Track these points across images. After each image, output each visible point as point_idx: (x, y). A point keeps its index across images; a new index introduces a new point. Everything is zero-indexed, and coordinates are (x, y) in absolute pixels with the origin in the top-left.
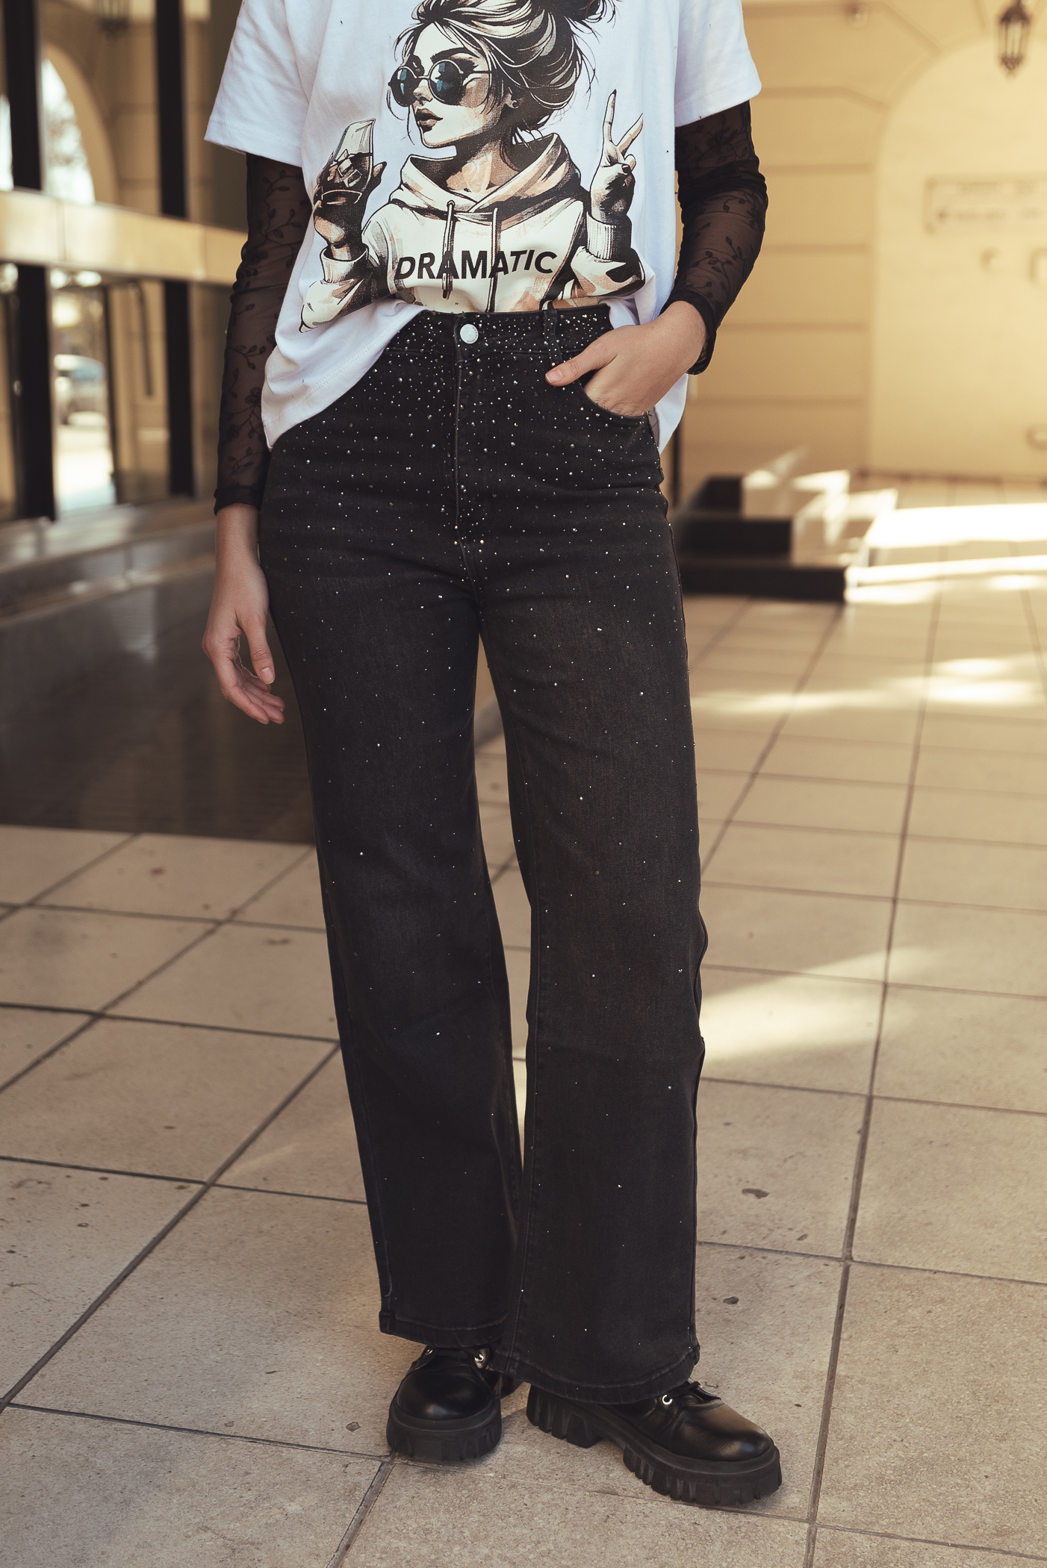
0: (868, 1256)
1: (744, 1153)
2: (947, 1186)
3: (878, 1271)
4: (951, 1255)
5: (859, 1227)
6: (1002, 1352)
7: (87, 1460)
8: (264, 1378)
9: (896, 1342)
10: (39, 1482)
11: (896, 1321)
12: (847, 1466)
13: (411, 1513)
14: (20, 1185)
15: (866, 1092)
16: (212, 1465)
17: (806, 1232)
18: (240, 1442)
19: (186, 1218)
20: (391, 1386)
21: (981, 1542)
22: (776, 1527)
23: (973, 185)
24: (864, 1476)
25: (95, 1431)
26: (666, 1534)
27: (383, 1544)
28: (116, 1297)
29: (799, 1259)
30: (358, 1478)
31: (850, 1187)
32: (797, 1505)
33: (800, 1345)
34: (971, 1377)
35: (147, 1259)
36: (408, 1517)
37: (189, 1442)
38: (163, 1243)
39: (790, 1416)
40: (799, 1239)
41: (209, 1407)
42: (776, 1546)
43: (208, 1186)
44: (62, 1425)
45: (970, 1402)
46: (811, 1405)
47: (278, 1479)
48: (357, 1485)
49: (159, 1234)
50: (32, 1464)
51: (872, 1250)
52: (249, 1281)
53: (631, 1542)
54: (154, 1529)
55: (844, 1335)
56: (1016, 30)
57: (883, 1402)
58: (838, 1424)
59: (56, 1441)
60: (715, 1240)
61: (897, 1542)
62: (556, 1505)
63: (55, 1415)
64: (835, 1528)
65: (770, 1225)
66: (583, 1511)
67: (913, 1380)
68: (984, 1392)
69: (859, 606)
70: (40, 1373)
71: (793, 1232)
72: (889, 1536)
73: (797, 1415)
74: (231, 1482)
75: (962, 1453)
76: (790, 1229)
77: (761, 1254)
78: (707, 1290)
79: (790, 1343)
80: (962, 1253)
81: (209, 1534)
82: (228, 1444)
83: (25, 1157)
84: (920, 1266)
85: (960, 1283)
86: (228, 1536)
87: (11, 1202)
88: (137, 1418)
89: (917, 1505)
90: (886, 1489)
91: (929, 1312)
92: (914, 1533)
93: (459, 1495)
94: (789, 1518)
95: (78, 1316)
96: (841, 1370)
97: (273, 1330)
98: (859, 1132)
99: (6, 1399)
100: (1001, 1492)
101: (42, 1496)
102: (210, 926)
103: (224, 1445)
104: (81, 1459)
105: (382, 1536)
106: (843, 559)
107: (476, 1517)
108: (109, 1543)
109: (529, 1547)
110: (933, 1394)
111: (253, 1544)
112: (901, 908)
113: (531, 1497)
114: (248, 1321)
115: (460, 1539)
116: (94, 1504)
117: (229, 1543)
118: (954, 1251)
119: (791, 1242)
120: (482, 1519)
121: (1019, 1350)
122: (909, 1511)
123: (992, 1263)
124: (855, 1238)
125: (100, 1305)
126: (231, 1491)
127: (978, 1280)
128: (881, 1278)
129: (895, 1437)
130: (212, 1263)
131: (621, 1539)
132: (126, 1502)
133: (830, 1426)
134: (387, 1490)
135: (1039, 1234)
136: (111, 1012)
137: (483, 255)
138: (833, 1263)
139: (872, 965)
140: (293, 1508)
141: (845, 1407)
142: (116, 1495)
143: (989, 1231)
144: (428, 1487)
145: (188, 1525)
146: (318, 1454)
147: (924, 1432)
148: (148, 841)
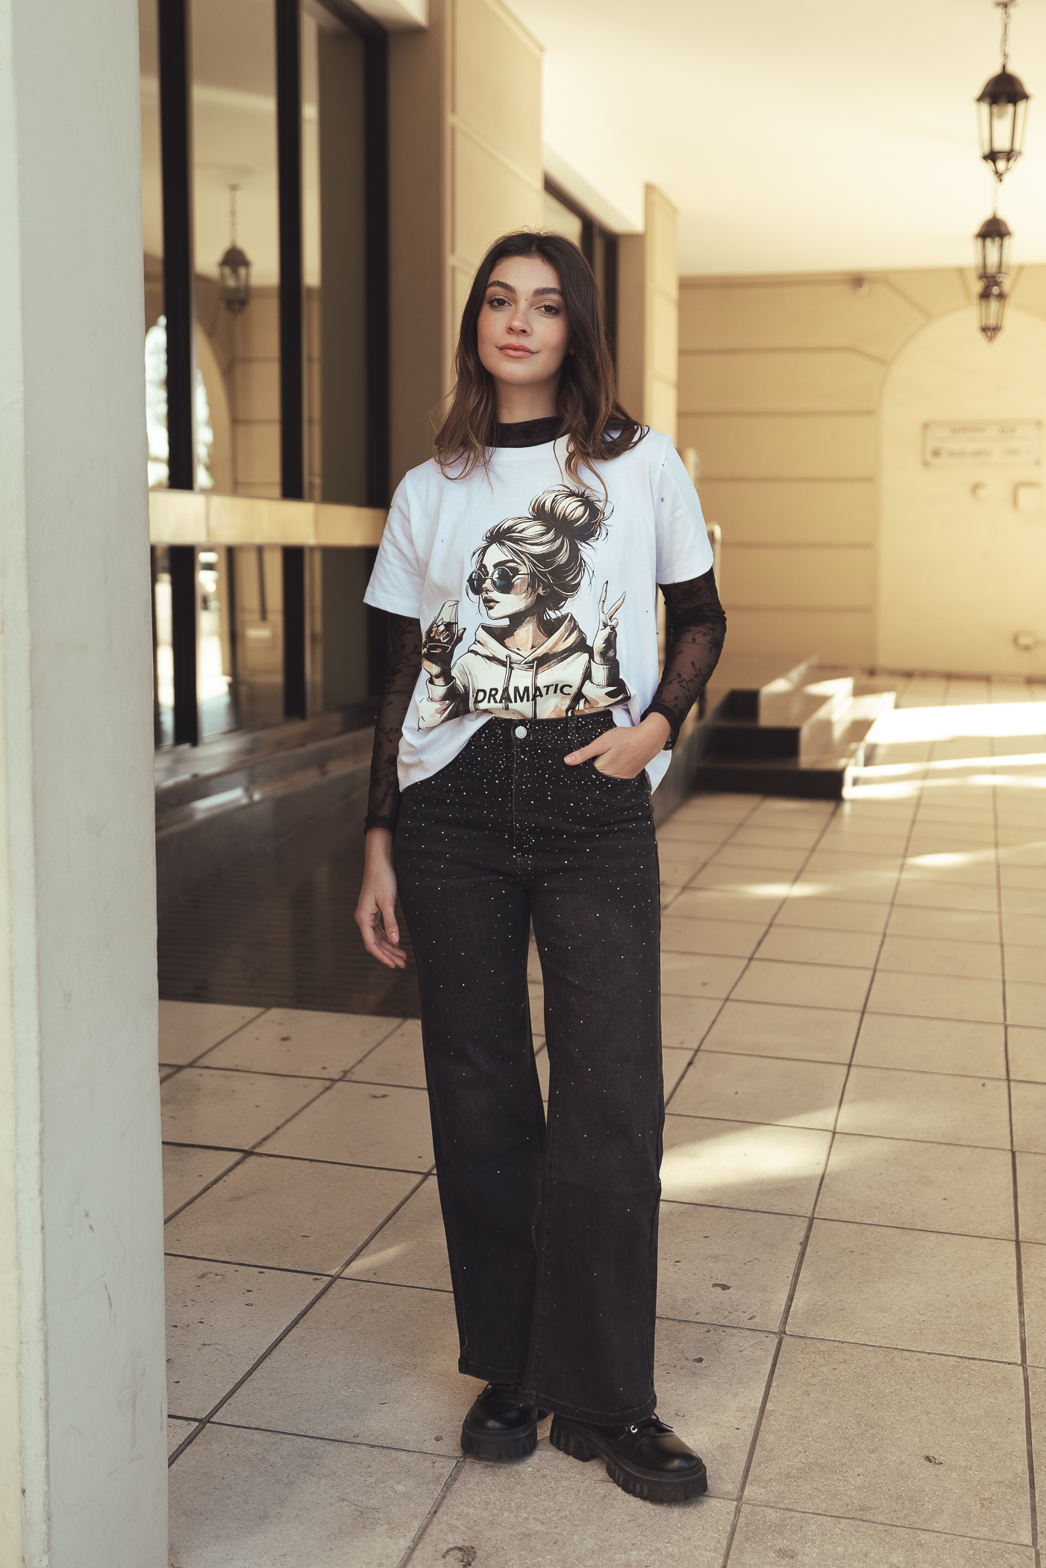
0: (797, 1331)
1: (715, 1259)
2: (859, 1283)
3: (803, 1342)
4: (855, 1331)
5: (793, 1311)
6: (881, 1396)
7: (264, 1457)
8: (379, 1407)
9: (809, 1389)
10: (233, 1470)
11: (811, 1375)
12: (766, 1467)
13: (476, 1492)
14: (203, 1276)
15: (809, 1214)
16: (345, 1461)
17: (755, 1314)
18: (364, 1448)
19: (321, 1299)
20: (464, 1412)
21: (849, 1514)
22: (716, 1503)
24: (777, 1474)
25: (267, 1440)
26: (643, 1507)
27: (459, 1510)
28: (275, 1354)
29: (749, 1332)
30: (442, 1470)
31: (790, 1283)
32: (735, 1491)
33: (743, 1390)
34: (857, 1412)
35: (295, 1328)
36: (475, 1494)
37: (330, 1447)
38: (305, 1318)
39: (731, 1435)
40: (749, 1319)
41: (342, 1425)
42: (714, 1515)
43: (335, 1278)
44: (246, 1436)
45: (854, 1428)
46: (746, 1428)
47: (389, 1470)
48: (441, 1475)
49: (303, 1311)
50: (228, 1459)
51: (800, 1327)
52: (366, 1344)
54: (310, 1500)
55: (774, 1384)
57: (795, 1427)
58: (763, 1441)
59: (242, 1445)
60: (690, 1319)
61: (794, 1513)
62: (571, 1488)
63: (241, 1429)
64: (754, 1505)
65: (730, 1309)
67: (818, 1413)
68: (865, 1422)
69: (854, 802)
70: (227, 1402)
71: (746, 1314)
72: (789, 1510)
73: (736, 1434)
74: (358, 1472)
75: (844, 1460)
76: (744, 1312)
77: (722, 1329)
78: (682, 1353)
79: (736, 1388)
80: (863, 1330)
81: (346, 1503)
82: (356, 1448)
83: (206, 1257)
84: (832, 1338)
85: (859, 1350)
86: (358, 1504)
87: (198, 1288)
88: (294, 1432)
89: (810, 1492)
90: (790, 1481)
91: (835, 1369)
92: (806, 1508)
93: (508, 1481)
94: (724, 1498)
95: (251, 1366)
96: (769, 1406)
97: (383, 1376)
98: (801, 1244)
99: (207, 1419)
100: (867, 1485)
101: (236, 1479)
102: (328, 1083)
103: (353, 1449)
104: (259, 1456)
105: (458, 1505)
106: (842, 763)
107: (519, 1495)
108: (281, 1507)
109: (553, 1513)
110: (830, 1423)
111: (374, 1509)
112: (853, 1069)
113: (555, 1483)
114: (367, 1370)
115: (508, 1508)
116: (270, 1484)
117: (359, 1508)
118: (858, 1328)
119: (744, 1321)
120: (523, 1496)
121: (893, 1395)
122: (804, 1495)
123: (883, 1337)
124: (789, 1319)
125: (265, 1359)
126: (359, 1477)
127: (873, 1348)
128: (804, 1346)
129: (800, 1449)
130: (341, 1331)
131: (613, 1509)
132: (291, 1483)
133: (757, 1442)
134: (461, 1478)
135: (919, 1317)
136: (257, 1150)
137: (526, 689)
138: (771, 1335)
139: (825, 1118)
140: (400, 1488)
141: (769, 1431)
142: (284, 1479)
143: (884, 1314)
144: (489, 1475)
145: (332, 1497)
146: (416, 1455)
147: (820, 1447)
148: (275, 1013)
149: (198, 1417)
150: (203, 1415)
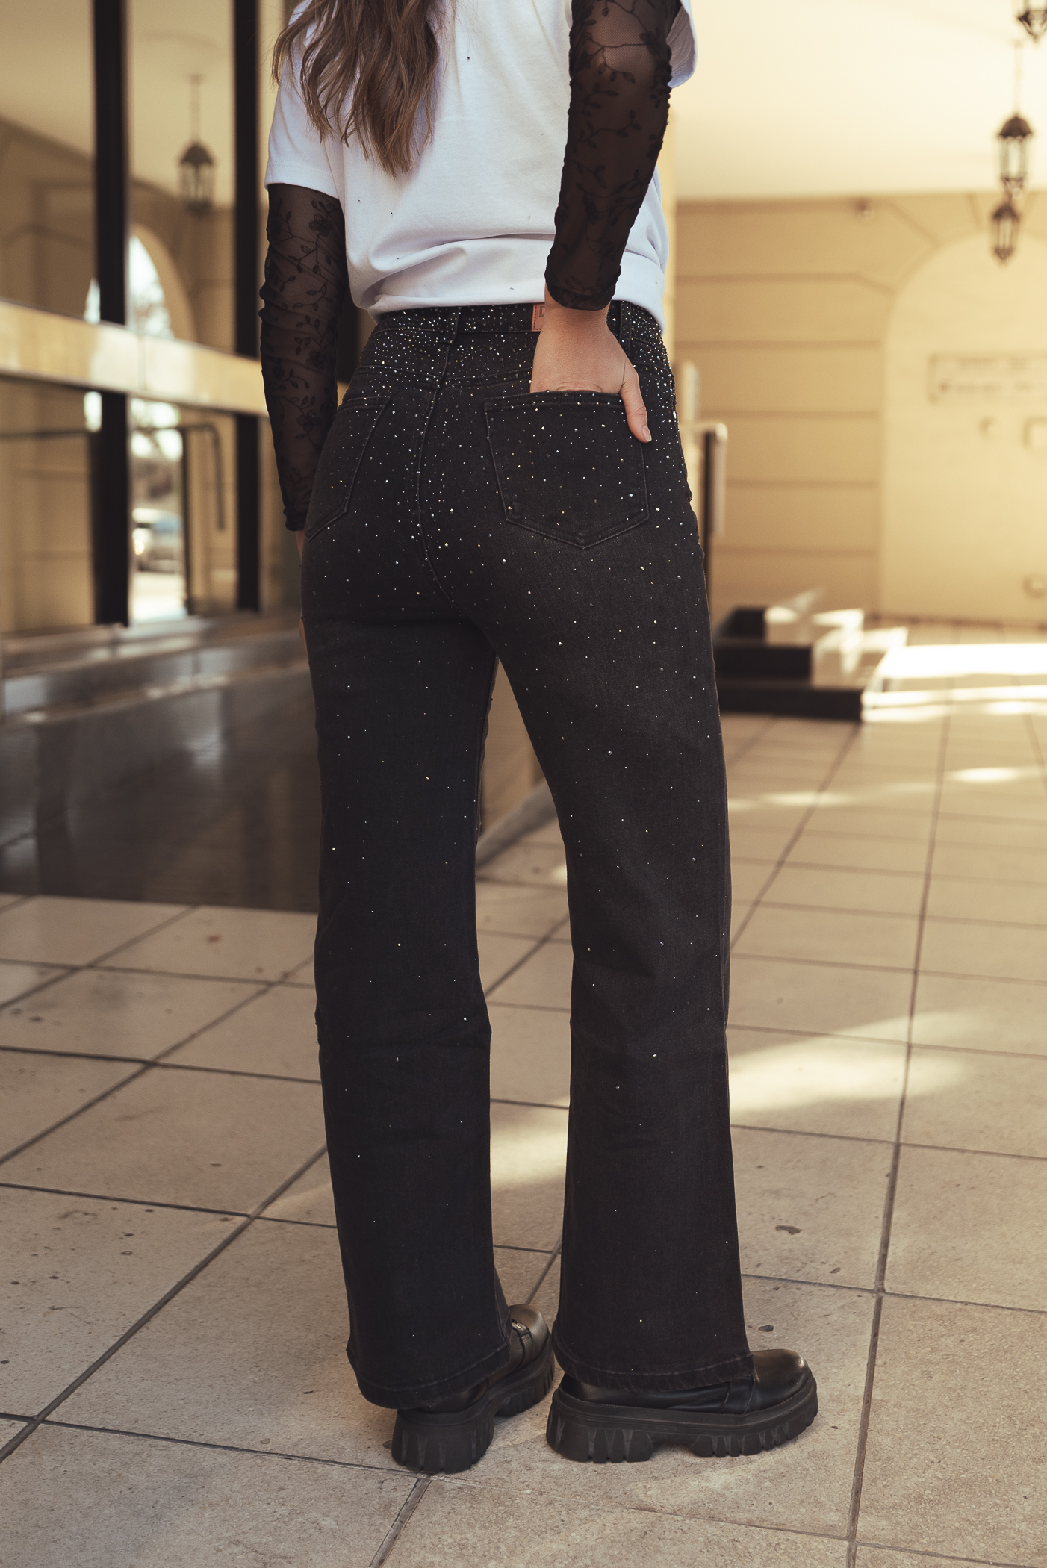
0: (900, 1289)
1: (777, 1193)
2: (975, 1225)
3: (911, 1303)
4: (981, 1288)
5: (890, 1262)
6: (1035, 1378)
7: (120, 1476)
8: (301, 1398)
9: (931, 1369)
10: (70, 1496)
11: (929, 1349)
12: (885, 1486)
13: (446, 1529)
14: (66, 1216)
15: (893, 1139)
16: (246, 1480)
17: (838, 1266)
18: (275, 1459)
19: (229, 1247)
21: (1023, 1561)
22: (816, 1544)
23: (972, 361)
24: (903, 1496)
25: (129, 1448)
26: (705, 1550)
27: (418, 1559)
28: (156, 1321)
29: (833, 1291)
30: (393, 1494)
31: (881, 1225)
32: (836, 1523)
33: (835, 1370)
34: (1005, 1403)
35: (189, 1286)
36: (443, 1532)
37: (223, 1458)
38: (206, 1270)
39: (827, 1437)
40: (832, 1272)
41: (245, 1425)
42: (815, 1563)
43: (251, 1219)
44: (96, 1442)
45: (1006, 1426)
46: (848, 1427)
47: (312, 1495)
48: (392, 1501)
49: (202, 1262)
50: (63, 1479)
51: (904, 1283)
52: (289, 1307)
53: (669, 1558)
54: (185, 1543)
55: (879, 1362)
56: (1007, 225)
57: (919, 1425)
58: (875, 1445)
59: (89, 1457)
60: (755, 1272)
61: (942, 1560)
62: (593, 1521)
63: (90, 1431)
64: (875, 1546)
65: (803, 1259)
66: (621, 1528)
67: (949, 1404)
68: (1019, 1416)
69: (874, 724)
70: (76, 1391)
71: (826, 1266)
72: (930, 1554)
73: (834, 1437)
74: (264, 1497)
75: (1000, 1475)
76: (823, 1263)
77: (795, 1286)
79: (826, 1368)
80: (992, 1287)
81: (241, 1548)
82: (263, 1460)
83: (72, 1190)
84: (951, 1298)
85: (991, 1314)
86: (260, 1550)
87: (57, 1231)
88: (172, 1435)
89: (957, 1524)
90: (925, 1508)
91: (962, 1341)
92: (955, 1551)
93: (495, 1511)
94: (828, 1536)
95: (118, 1338)
96: (876, 1394)
97: (312, 1352)
98: (888, 1175)
99: (41, 1417)
100: (1041, 1513)
101: (72, 1510)
102: (262, 987)
103: (259, 1462)
104: (114, 1474)
105: (417, 1551)
106: (859, 683)
107: (512, 1532)
108: (138, 1556)
109: (566, 1562)
110: (968, 1418)
111: (285, 1558)
112: (922, 979)
113: (568, 1514)
114: (288, 1344)
115: (496, 1554)
116: (125, 1518)
117: (261, 1556)
118: (984, 1284)
119: (824, 1275)
120: (518, 1534)
122: (949, 1530)
123: (1022, 1296)
124: (887, 1272)
125: (140, 1328)
126: (265, 1506)
127: (1010, 1311)
128: (914, 1309)
129: (932, 1459)
130: (254, 1289)
131: (659, 1555)
132: (157, 1517)
133: (867, 1447)
134: (422, 1506)
136: (163, 1061)
138: (866, 1294)
139: (896, 1028)
140: (327, 1523)
141: (881, 1430)
142: (147, 1509)
143: (1018, 1266)
144: (465, 1503)
145: (219, 1539)
146: (354, 1471)
147: (961, 1454)
148: (205, 913)
149: (28, 1414)
150: (35, 1411)
